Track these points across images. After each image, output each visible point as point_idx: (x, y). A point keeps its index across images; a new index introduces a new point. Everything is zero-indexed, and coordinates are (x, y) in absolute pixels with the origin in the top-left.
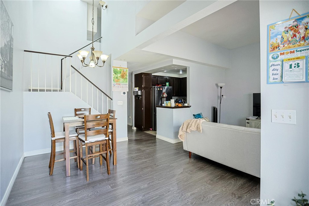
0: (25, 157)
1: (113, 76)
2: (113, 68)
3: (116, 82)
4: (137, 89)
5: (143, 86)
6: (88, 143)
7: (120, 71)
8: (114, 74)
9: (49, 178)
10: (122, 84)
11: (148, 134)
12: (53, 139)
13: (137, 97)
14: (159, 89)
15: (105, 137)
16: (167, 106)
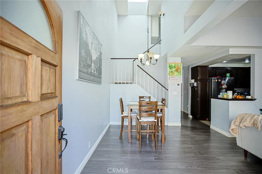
0: (111, 125)
1: (168, 71)
2: (168, 64)
3: (171, 76)
4: (193, 81)
5: (198, 78)
6: (141, 122)
7: (175, 66)
8: (169, 69)
9: (119, 140)
10: (177, 77)
11: (203, 123)
12: (122, 115)
13: (193, 88)
14: (216, 80)
15: (154, 119)
16: (223, 97)
